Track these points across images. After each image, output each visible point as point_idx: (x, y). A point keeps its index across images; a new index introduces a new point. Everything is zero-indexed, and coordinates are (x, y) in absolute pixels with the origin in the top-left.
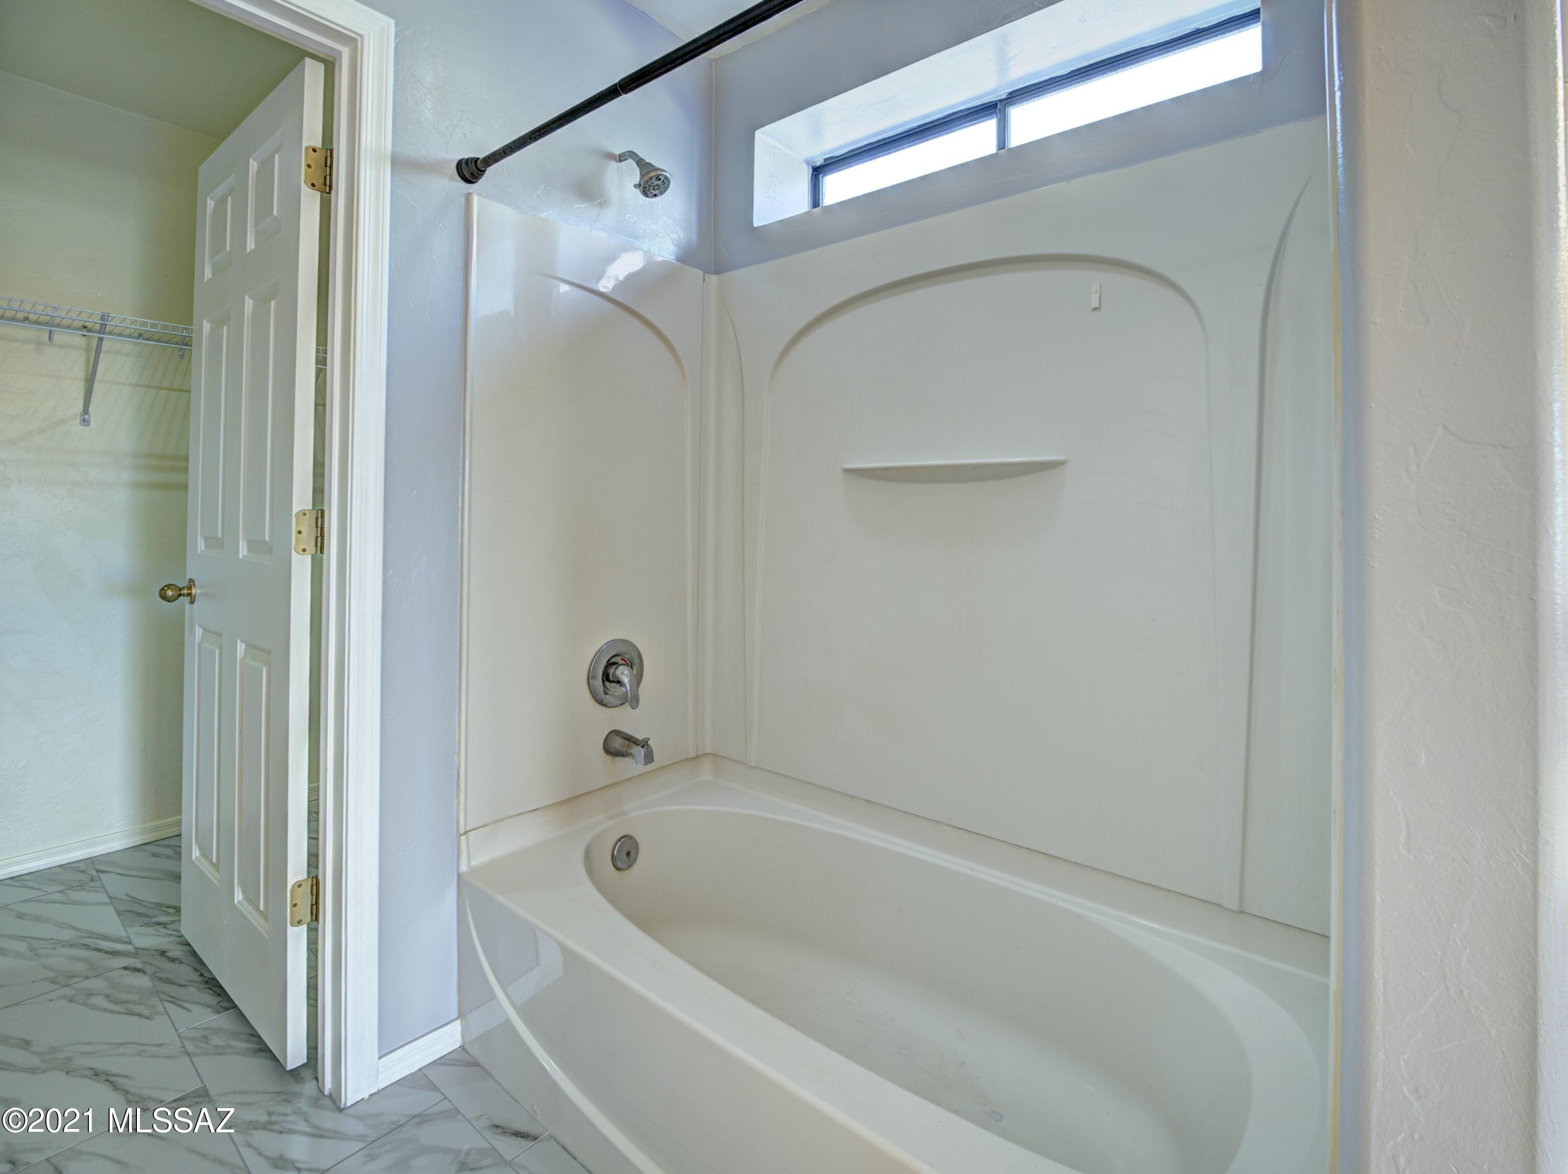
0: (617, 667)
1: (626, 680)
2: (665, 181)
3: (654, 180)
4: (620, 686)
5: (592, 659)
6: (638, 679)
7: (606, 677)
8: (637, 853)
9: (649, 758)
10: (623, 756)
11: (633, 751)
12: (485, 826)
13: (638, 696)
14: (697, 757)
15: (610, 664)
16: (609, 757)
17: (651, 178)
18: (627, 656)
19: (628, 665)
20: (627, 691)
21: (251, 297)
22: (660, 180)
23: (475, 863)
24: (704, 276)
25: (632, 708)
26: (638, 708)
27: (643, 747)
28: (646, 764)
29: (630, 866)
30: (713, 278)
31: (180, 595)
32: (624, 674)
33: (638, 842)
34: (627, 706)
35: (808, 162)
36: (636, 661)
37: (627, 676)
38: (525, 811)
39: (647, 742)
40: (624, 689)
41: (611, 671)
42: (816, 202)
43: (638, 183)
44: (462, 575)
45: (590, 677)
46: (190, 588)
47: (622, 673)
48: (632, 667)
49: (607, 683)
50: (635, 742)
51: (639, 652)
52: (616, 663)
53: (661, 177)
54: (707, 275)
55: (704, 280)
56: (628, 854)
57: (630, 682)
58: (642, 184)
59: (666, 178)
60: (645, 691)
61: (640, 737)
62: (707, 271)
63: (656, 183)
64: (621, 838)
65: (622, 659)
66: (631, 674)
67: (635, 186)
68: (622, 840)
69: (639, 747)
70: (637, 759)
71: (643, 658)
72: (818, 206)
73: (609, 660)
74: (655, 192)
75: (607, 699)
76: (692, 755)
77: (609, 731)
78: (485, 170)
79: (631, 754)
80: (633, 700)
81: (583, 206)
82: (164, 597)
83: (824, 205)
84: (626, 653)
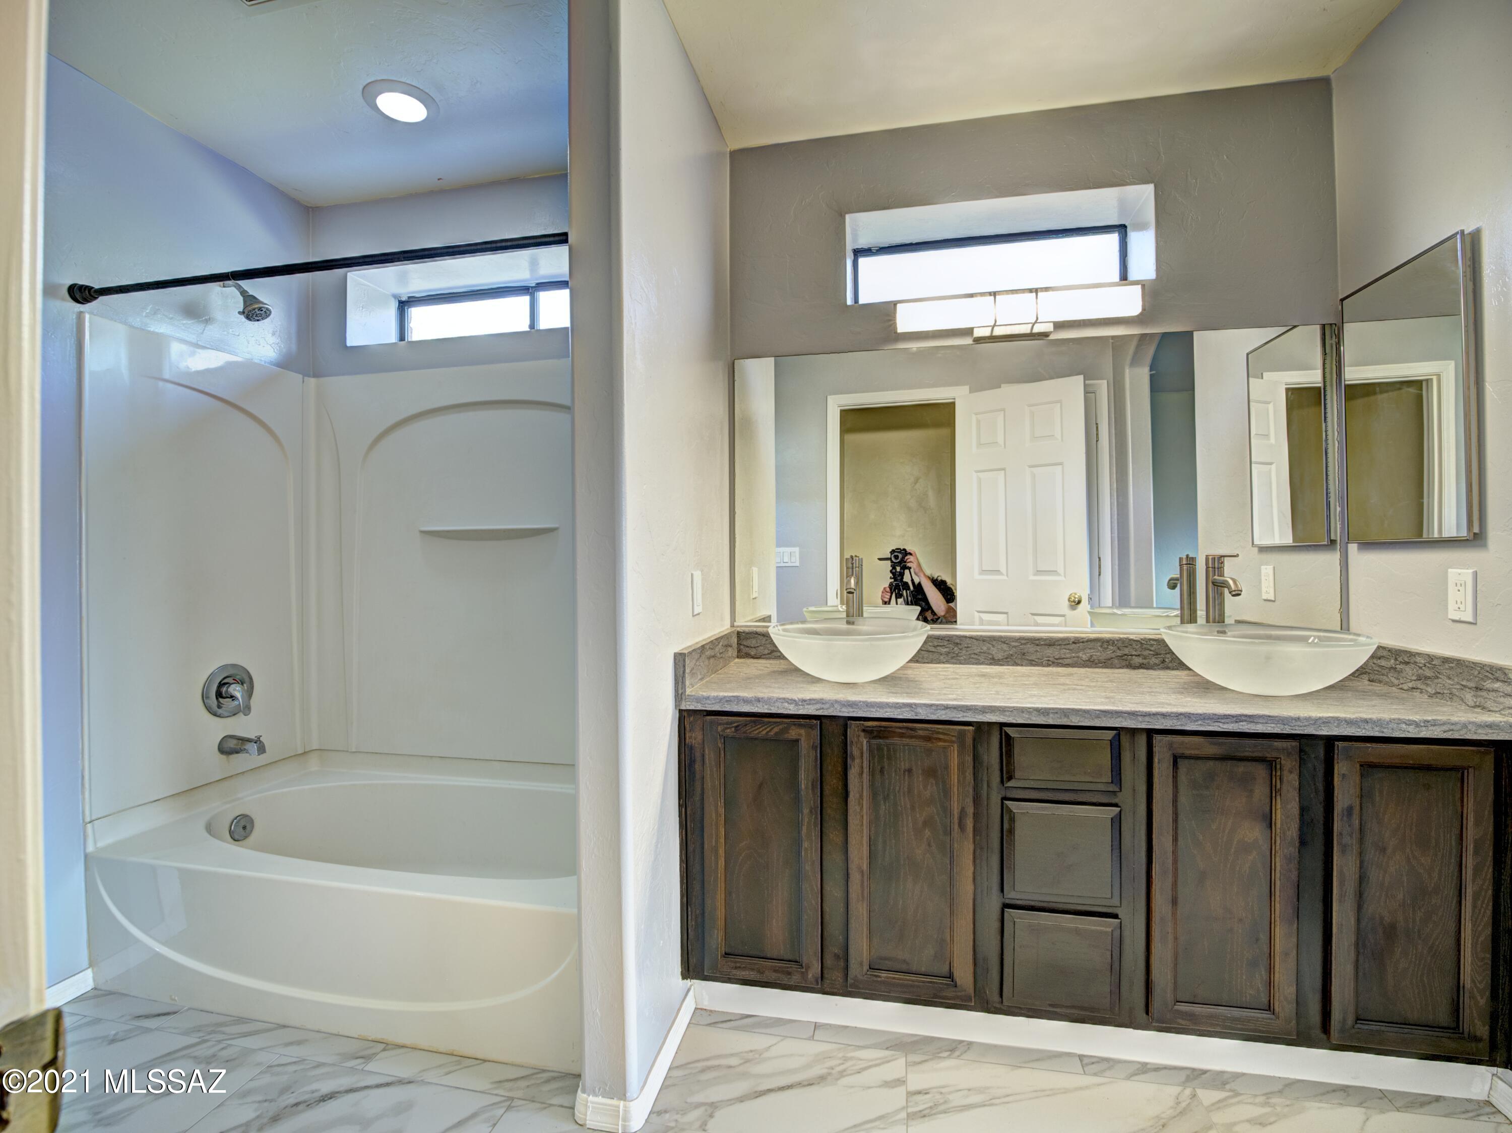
0: (230, 686)
1: (238, 695)
2: (267, 312)
3: (256, 310)
4: (233, 700)
5: (206, 680)
6: (250, 693)
7: (219, 695)
8: (253, 827)
9: (262, 750)
10: (237, 752)
11: (246, 747)
12: (110, 815)
13: (250, 706)
14: (305, 753)
15: (221, 685)
16: (224, 757)
17: (254, 309)
18: (238, 677)
19: (239, 683)
20: (240, 704)
22: (262, 310)
23: (100, 844)
24: (303, 378)
25: (245, 715)
26: (249, 716)
27: (256, 743)
28: (259, 755)
29: (246, 837)
30: (313, 381)
32: (236, 690)
33: (254, 819)
34: (241, 714)
35: (395, 296)
36: (247, 679)
37: (239, 691)
38: (147, 802)
39: (259, 738)
40: (236, 703)
41: (224, 689)
42: (402, 338)
43: (242, 311)
45: (204, 697)
47: (235, 690)
48: (242, 684)
49: (221, 700)
50: (249, 740)
51: (248, 672)
52: (227, 683)
53: (263, 309)
54: (306, 378)
55: (303, 382)
56: (244, 828)
57: (242, 696)
58: (246, 312)
59: (267, 309)
60: (255, 702)
61: (252, 736)
62: (306, 374)
63: (258, 312)
64: (237, 817)
65: (234, 679)
66: (243, 689)
67: (239, 313)
68: (238, 818)
69: (253, 743)
70: (250, 752)
71: (253, 678)
72: (404, 340)
73: (221, 682)
74: (257, 318)
75: (220, 711)
76: (300, 752)
77: (223, 736)
78: (97, 298)
79: (245, 749)
80: (247, 709)
81: (189, 322)
83: (409, 340)
84: (238, 675)
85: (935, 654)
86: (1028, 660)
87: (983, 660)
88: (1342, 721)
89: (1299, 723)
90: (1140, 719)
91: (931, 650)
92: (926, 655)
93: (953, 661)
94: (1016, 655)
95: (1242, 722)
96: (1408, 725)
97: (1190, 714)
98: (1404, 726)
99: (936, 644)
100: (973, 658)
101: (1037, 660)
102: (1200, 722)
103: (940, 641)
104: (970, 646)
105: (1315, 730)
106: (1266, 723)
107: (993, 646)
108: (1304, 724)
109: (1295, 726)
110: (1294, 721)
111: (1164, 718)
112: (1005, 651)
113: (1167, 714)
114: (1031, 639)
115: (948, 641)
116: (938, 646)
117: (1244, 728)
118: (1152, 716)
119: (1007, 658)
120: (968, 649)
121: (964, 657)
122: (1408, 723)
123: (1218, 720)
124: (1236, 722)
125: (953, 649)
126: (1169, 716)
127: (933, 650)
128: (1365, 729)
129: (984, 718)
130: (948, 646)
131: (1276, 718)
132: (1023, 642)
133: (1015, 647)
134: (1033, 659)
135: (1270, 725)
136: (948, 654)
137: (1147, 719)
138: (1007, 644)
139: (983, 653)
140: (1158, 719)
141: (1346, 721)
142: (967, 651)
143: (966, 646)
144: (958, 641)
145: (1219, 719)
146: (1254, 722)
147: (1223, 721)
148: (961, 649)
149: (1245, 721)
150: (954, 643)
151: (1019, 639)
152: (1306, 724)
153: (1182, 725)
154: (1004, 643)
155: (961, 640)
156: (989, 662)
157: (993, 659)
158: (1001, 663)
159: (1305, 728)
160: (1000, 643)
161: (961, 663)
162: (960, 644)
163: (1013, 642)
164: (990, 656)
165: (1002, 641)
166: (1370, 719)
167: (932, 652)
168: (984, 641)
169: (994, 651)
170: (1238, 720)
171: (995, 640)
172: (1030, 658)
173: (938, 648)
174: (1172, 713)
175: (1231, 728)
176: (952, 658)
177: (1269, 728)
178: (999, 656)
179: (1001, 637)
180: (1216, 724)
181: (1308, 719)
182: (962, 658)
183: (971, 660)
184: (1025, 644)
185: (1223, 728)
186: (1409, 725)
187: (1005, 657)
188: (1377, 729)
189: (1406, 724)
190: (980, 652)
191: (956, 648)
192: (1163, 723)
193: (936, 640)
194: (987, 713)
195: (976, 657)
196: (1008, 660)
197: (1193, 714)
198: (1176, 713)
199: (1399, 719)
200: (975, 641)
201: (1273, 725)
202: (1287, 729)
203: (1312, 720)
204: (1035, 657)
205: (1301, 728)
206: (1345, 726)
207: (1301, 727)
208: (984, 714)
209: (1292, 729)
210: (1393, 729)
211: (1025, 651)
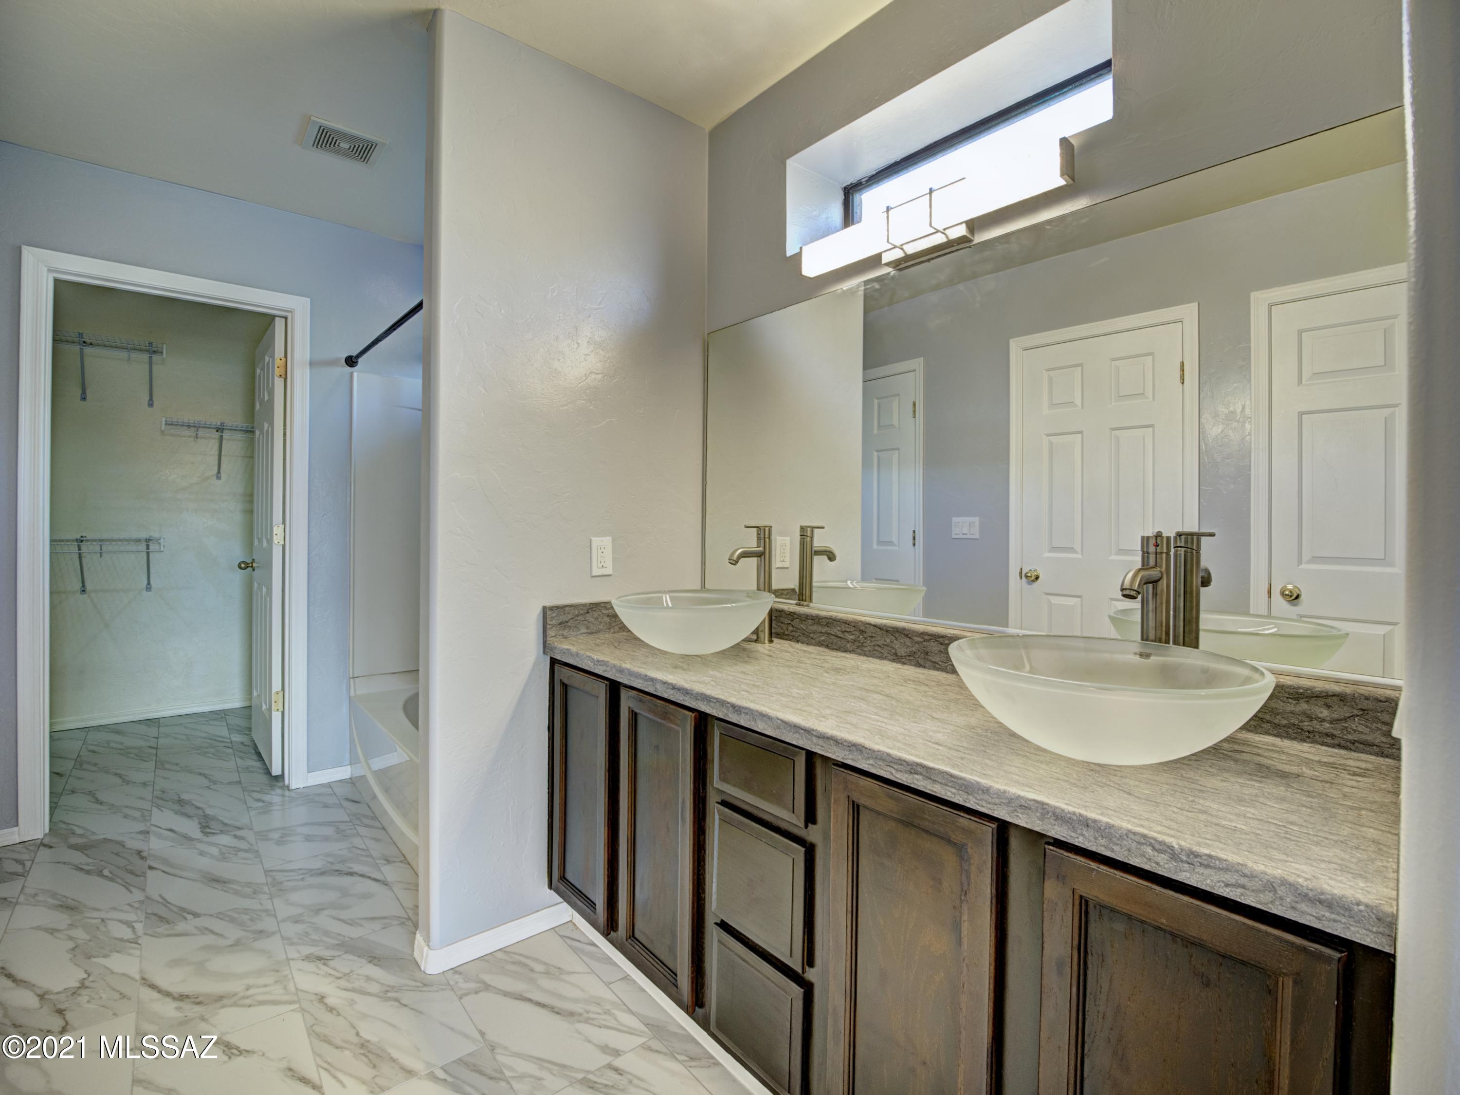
21: (267, 423)
31: (248, 567)
44: (350, 555)
46: (252, 563)
78: (357, 361)
82: (240, 567)
85: (843, 641)
86: (931, 661)
87: (886, 654)
88: (1048, 813)
89: (986, 797)
90: (815, 739)
91: (839, 635)
92: (835, 641)
93: (859, 651)
94: (919, 654)
95: (917, 774)
96: (1157, 851)
97: (863, 747)
98: (1149, 850)
99: (844, 630)
100: (876, 650)
101: (940, 663)
102: (871, 762)
103: (847, 626)
104: (874, 635)
105: (1008, 814)
106: (946, 785)
107: (896, 639)
108: (993, 800)
109: (981, 800)
110: (980, 792)
111: (836, 745)
112: (908, 647)
113: (840, 742)
114: (935, 635)
115: (854, 626)
116: (845, 631)
117: (919, 783)
118: (825, 740)
119: (909, 656)
120: (873, 639)
121: (869, 647)
122: (1157, 846)
123: (891, 764)
124: (911, 773)
125: (859, 637)
126: (842, 744)
127: (841, 636)
128: (1083, 835)
129: (697, 705)
130: (853, 633)
131: (959, 781)
132: (927, 637)
133: (918, 643)
134: (937, 661)
135: (949, 789)
136: (854, 641)
137: (821, 742)
138: (910, 638)
139: (886, 645)
140: (831, 745)
141: (1054, 814)
142: (871, 641)
143: (870, 635)
144: (863, 628)
145: (891, 762)
146: (931, 779)
147: (896, 767)
148: (866, 638)
149: (921, 774)
150: (860, 630)
151: (922, 634)
152: (997, 801)
153: (853, 760)
154: (907, 636)
155: (865, 627)
156: (892, 657)
157: (896, 654)
158: (903, 660)
159: (995, 807)
160: (903, 636)
161: (865, 655)
162: (865, 632)
163: (916, 636)
164: (893, 651)
165: (904, 634)
166: (1095, 821)
167: (840, 637)
168: (887, 631)
169: (897, 645)
170: (912, 771)
171: (898, 632)
172: (933, 660)
173: (846, 634)
174: (846, 741)
175: (904, 779)
176: (858, 647)
177: (949, 794)
178: (902, 652)
179: (904, 629)
180: (888, 769)
181: (1000, 794)
182: (866, 649)
183: (875, 652)
184: (928, 641)
185: (897, 778)
186: (1159, 851)
187: (908, 654)
188: (1103, 841)
189: (1154, 848)
190: (884, 645)
191: (861, 637)
192: (835, 753)
193: (844, 624)
194: (699, 700)
195: (879, 649)
196: (912, 658)
197: (866, 748)
198: (850, 742)
199: (1144, 836)
200: (879, 630)
201: (954, 790)
202: (972, 803)
203: (1006, 798)
204: (938, 659)
205: (989, 806)
206: (1053, 822)
207: (990, 803)
208: (697, 701)
209: (978, 804)
210: (1129, 851)
211: (928, 650)
